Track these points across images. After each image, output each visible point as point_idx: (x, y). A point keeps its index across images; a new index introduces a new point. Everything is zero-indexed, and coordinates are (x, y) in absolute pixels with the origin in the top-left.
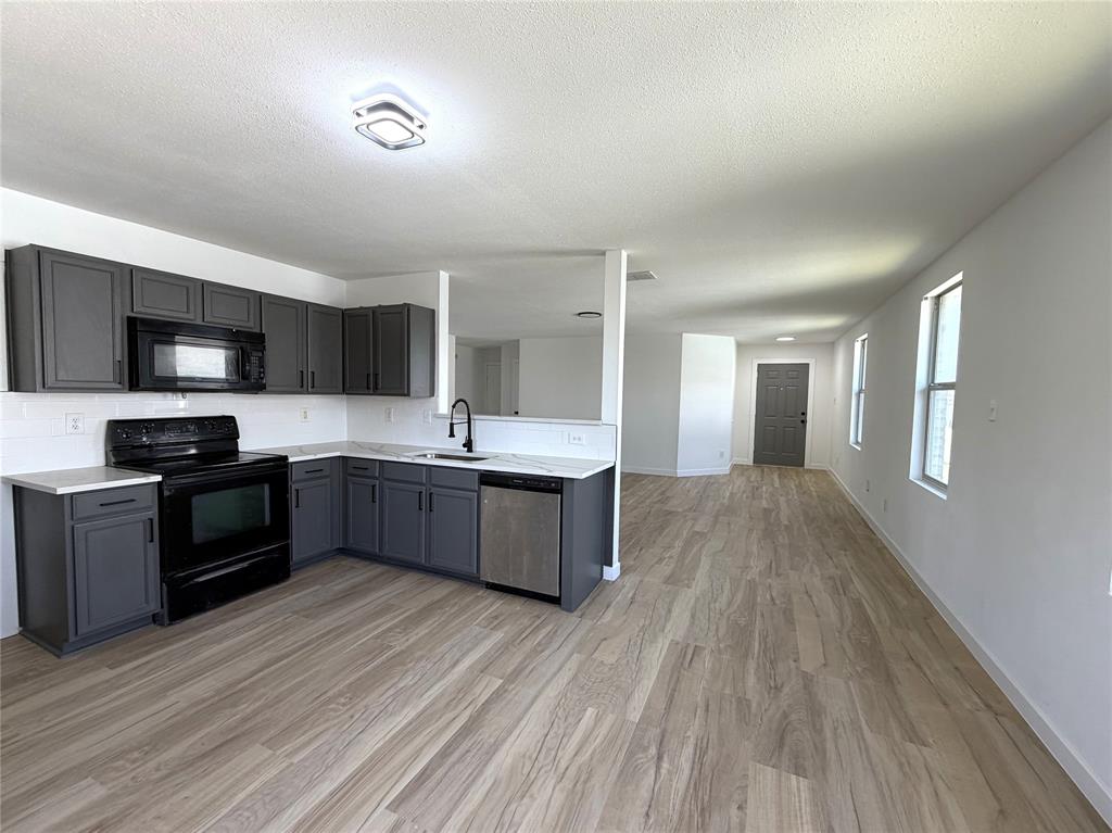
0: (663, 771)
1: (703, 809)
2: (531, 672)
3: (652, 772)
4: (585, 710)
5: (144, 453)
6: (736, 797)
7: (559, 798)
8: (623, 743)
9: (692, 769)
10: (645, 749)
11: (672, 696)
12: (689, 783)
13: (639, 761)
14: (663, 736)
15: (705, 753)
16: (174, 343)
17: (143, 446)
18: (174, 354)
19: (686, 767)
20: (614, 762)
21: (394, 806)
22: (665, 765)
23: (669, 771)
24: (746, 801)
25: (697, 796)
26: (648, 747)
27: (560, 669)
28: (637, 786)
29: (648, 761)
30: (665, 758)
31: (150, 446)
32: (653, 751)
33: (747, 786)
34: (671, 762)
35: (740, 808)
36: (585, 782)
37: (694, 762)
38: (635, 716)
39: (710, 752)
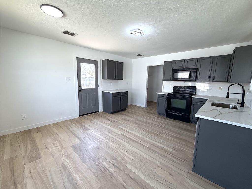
0: (110, 164)
1: (98, 166)
2: (151, 152)
3: (111, 162)
4: (134, 157)
5: (177, 91)
6: (96, 174)
7: (114, 148)
8: (121, 160)
9: (108, 170)
10: (117, 163)
11: (135, 181)
12: (105, 167)
13: (115, 161)
14: (119, 169)
15: (110, 176)
16: (178, 72)
17: (177, 90)
18: (178, 74)
19: (109, 169)
20: (117, 157)
21: (122, 134)
22: (111, 165)
23: (110, 165)
24: (94, 175)
25: (101, 166)
26: (118, 164)
27: (152, 157)
28: (110, 158)
29: (114, 162)
30: (113, 166)
31: (178, 90)
32: (116, 165)
33: (97, 178)
34: (112, 167)
35: (94, 173)
36: (115, 152)
37: (109, 171)
38: (128, 166)
39: (110, 177)
